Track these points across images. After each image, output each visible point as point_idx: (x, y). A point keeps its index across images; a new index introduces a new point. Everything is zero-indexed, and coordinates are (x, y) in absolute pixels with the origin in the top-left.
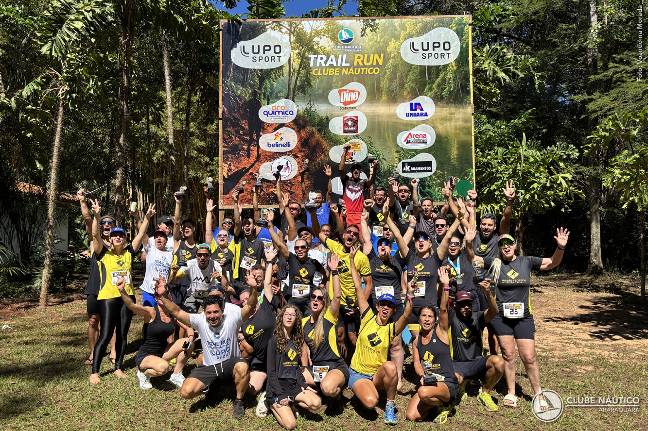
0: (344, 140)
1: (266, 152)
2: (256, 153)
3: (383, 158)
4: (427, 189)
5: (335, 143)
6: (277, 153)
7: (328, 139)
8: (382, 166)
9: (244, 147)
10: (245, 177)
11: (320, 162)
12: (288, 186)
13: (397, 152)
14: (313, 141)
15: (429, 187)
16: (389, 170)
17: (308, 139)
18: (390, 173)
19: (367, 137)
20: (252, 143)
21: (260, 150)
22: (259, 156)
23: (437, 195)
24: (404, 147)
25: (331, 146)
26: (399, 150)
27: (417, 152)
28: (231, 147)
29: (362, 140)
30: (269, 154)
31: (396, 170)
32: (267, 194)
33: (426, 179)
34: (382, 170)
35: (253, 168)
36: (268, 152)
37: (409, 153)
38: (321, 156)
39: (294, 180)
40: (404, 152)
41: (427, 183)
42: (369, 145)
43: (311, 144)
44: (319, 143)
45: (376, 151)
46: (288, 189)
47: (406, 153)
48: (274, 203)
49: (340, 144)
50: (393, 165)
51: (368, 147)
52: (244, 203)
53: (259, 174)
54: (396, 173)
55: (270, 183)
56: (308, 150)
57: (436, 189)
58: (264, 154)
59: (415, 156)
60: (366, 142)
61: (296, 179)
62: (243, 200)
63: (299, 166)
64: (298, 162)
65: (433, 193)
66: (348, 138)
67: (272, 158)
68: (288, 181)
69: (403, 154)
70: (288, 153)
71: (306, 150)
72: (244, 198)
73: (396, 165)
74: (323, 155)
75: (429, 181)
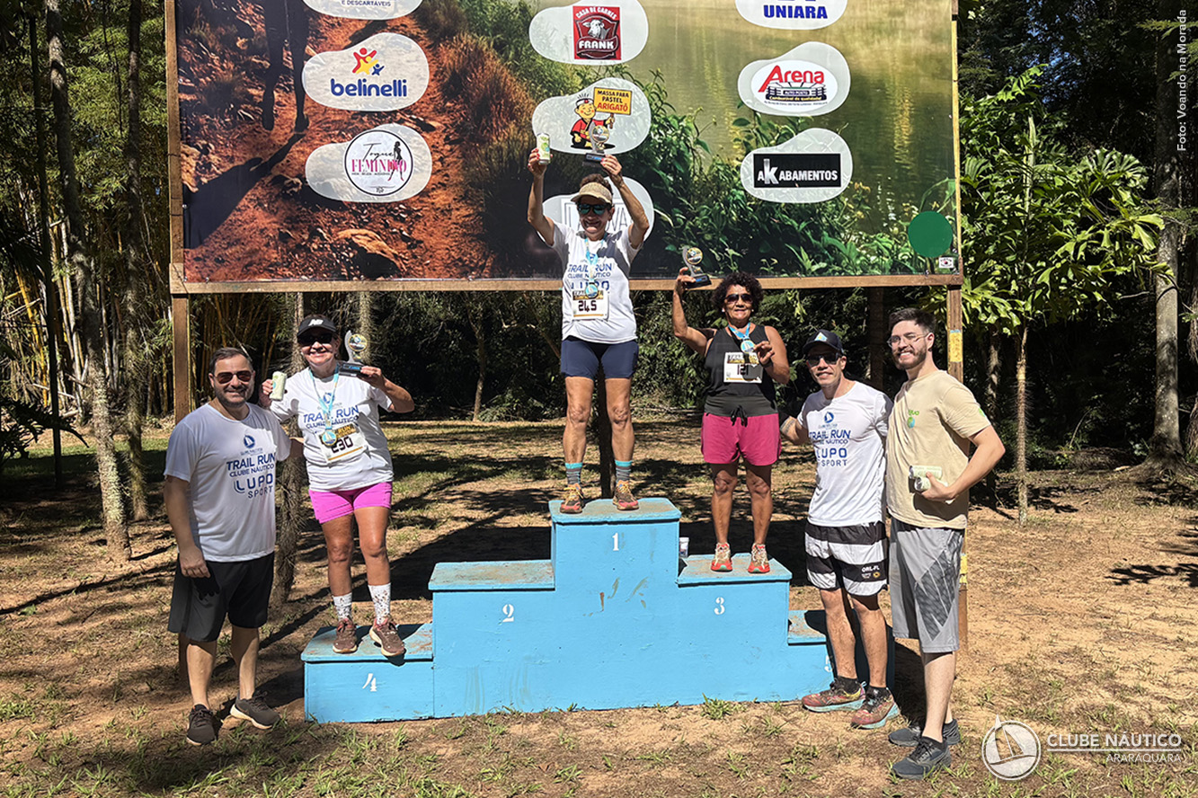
0: (578, 80)
1: (326, 109)
2: (293, 115)
3: (698, 142)
4: (827, 239)
5: (549, 90)
6: (363, 113)
7: (528, 75)
8: (694, 166)
9: (253, 91)
10: (258, 191)
11: (503, 145)
12: (403, 220)
13: (740, 122)
14: (478, 81)
15: (833, 232)
16: (716, 178)
17: (464, 72)
18: (719, 189)
20: (277, 80)
21: (307, 104)
22: (302, 122)
23: (853, 255)
24: (760, 110)
25: (539, 100)
26: (746, 118)
27: (798, 125)
28: (206, 92)
29: (635, 82)
30: (338, 118)
31: (736, 179)
32: (331, 245)
33: (824, 207)
34: (696, 178)
35: (284, 161)
36: (334, 110)
37: (772, 127)
38: (505, 126)
39: (422, 202)
40: (760, 124)
41: (824, 220)
42: (657, 99)
43: (474, 91)
44: (498, 88)
45: (675, 117)
46: (401, 231)
47: (764, 128)
48: (356, 275)
49: (565, 94)
50: (726, 162)
51: (654, 107)
52: (255, 274)
53: (304, 180)
54: (735, 187)
55: (340, 211)
56: (465, 108)
57: (853, 238)
58: (322, 118)
59: (791, 136)
60: (645, 89)
61: (425, 199)
62: (251, 264)
63: (437, 156)
64: (433, 146)
65: (843, 249)
66: (592, 75)
67: (348, 132)
68: (401, 206)
69: (758, 130)
70: (399, 116)
71: (458, 107)
72: (255, 258)
73: (737, 163)
74: (512, 126)
75: (831, 215)
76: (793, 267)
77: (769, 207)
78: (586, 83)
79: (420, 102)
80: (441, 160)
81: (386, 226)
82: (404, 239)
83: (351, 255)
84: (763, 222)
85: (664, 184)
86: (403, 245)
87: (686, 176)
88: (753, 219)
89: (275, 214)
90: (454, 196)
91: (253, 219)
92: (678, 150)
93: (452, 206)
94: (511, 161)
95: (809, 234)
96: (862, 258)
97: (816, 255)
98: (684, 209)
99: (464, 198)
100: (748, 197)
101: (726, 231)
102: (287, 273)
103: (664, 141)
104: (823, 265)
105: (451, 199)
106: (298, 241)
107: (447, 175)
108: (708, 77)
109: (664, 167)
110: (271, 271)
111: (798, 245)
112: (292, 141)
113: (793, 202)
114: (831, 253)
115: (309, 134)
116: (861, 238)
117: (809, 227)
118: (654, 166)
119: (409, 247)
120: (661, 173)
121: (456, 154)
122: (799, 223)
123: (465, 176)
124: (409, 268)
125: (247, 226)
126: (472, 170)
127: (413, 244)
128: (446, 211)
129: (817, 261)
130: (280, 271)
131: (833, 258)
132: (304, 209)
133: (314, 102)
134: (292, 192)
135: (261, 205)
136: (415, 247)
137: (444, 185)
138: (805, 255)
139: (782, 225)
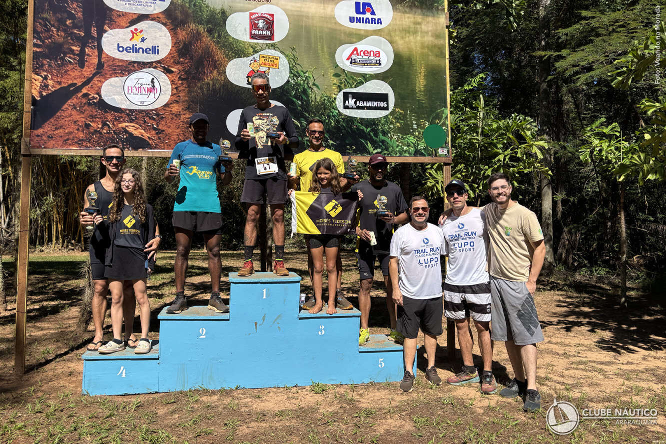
0: (251, 50)
1: (114, 59)
2: (96, 61)
3: (314, 84)
4: (381, 137)
5: (236, 54)
6: (134, 62)
7: (224, 46)
8: (312, 97)
9: (74, 48)
10: (74, 101)
11: (211, 82)
12: (154, 119)
13: (337, 75)
14: (197, 49)
15: (385, 133)
16: (323, 104)
17: (190, 43)
18: (325, 109)
19: (289, 48)
20: (88, 42)
21: (103, 56)
22: (100, 65)
23: (395, 145)
24: (347, 69)
25: (230, 59)
26: (340, 73)
27: (366, 78)
28: (48, 47)
29: (282, 52)
30: (120, 64)
31: (334, 104)
32: (114, 131)
33: (380, 121)
34: (313, 103)
35: (90, 85)
36: (119, 60)
37: (353, 78)
38: (212, 72)
39: (165, 110)
40: (347, 76)
41: (380, 127)
42: (293, 62)
43: (195, 53)
44: (208, 52)
45: (302, 71)
46: (153, 125)
47: (349, 79)
48: (127, 148)
49: (244, 56)
50: (329, 95)
51: (291, 66)
52: (70, 145)
53: (100, 96)
54: (333, 108)
55: (120, 113)
56: (190, 62)
57: (395, 137)
58: (111, 63)
59: (363, 83)
60: (286, 56)
61: (167, 108)
62: (68, 139)
63: (174, 86)
64: (172, 81)
65: (389, 142)
66: (258, 48)
67: (126, 71)
68: (154, 112)
69: (345, 79)
70: (154, 65)
71: (187, 61)
72: (71, 137)
73: (334, 96)
74: (215, 72)
75: (384, 125)
76: (363, 150)
77: (351, 120)
78: (255, 52)
79: (166, 58)
80: (176, 88)
81: (145, 122)
82: (154, 129)
83: (125, 137)
84: (348, 127)
85: (296, 105)
86: (154, 132)
87: (308, 102)
88: (342, 125)
89: (83, 113)
90: (182, 107)
91: (71, 115)
92: (304, 88)
93: (182, 113)
94: (214, 90)
95: (372, 134)
96: (400, 147)
97: (375, 145)
98: (306, 119)
99: (188, 108)
100: (340, 114)
101: (328, 131)
102: (88, 145)
103: (296, 83)
104: (379, 150)
105: (181, 109)
106: (96, 128)
107: (179, 96)
108: (320, 52)
109: (296, 96)
110: (79, 144)
111: (366, 139)
112: (94, 75)
113: (364, 117)
114: (383, 144)
115: (104, 71)
116: (399, 137)
117: (372, 130)
118: (291, 96)
119: (157, 134)
120: (294, 100)
121: (184, 85)
122: (367, 128)
123: (189, 97)
124: (156, 145)
125: (67, 119)
126: (193, 94)
127: (159, 132)
128: (178, 115)
129: (376, 148)
130: (84, 144)
131: (384, 146)
132: (99, 111)
133: (107, 55)
134: (93, 102)
135: (75, 108)
136: (160, 133)
137: (177, 101)
138: (370, 145)
139: (358, 129)
